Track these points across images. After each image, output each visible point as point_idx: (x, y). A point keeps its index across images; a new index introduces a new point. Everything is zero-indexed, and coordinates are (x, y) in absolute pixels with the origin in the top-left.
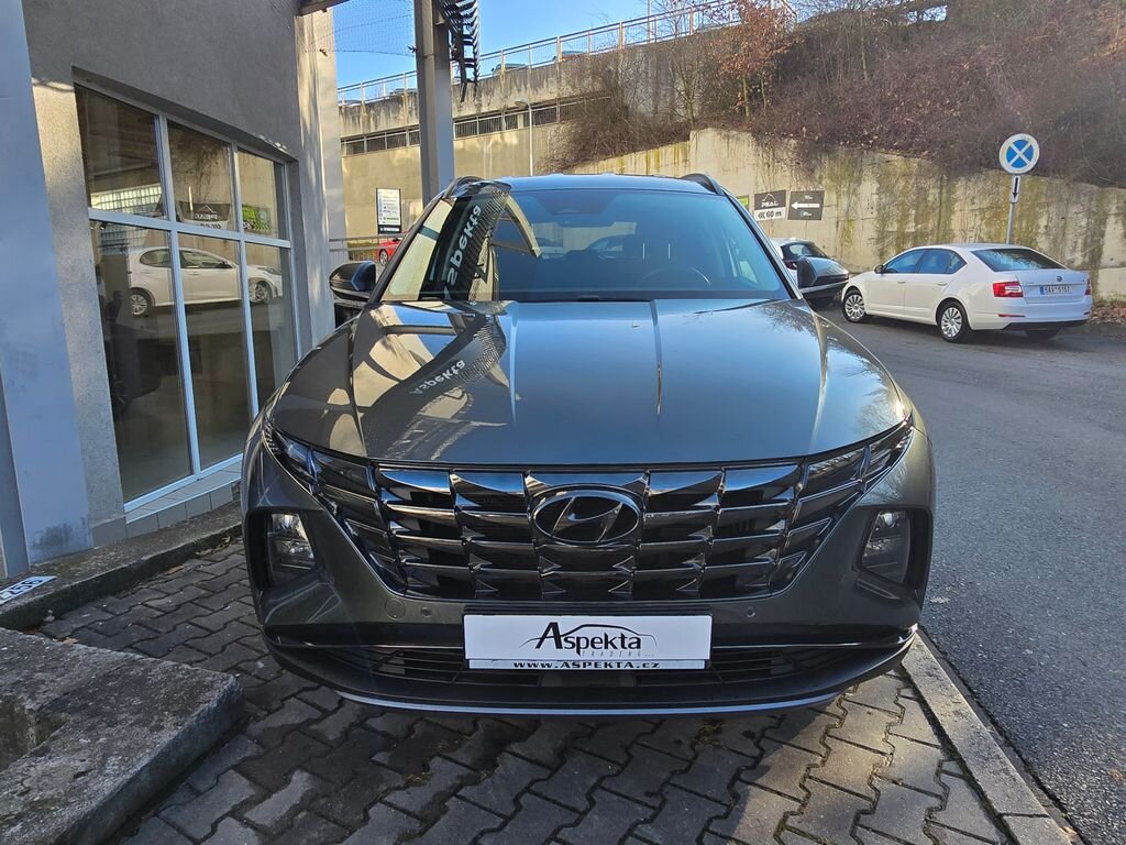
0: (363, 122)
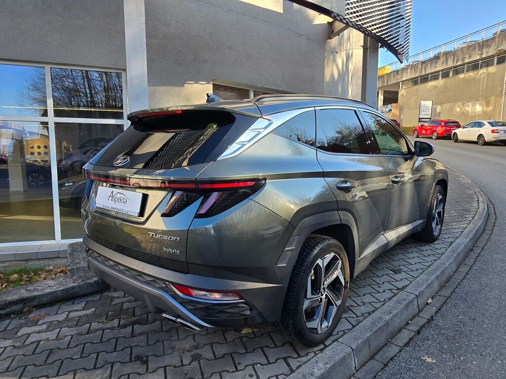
0: (419, 70)
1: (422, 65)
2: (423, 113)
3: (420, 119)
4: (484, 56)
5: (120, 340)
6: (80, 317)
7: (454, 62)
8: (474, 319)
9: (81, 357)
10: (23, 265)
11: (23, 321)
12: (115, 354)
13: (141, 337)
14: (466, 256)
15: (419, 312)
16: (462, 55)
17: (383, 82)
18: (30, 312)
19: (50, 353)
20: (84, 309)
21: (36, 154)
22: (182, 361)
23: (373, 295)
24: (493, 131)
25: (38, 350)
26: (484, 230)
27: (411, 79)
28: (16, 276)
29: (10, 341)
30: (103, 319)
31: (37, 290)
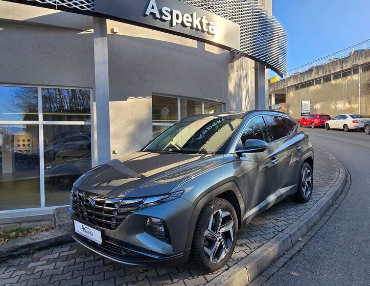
0: (299, 79)
1: (301, 76)
2: (304, 109)
3: (302, 113)
4: (344, 68)
5: (96, 268)
6: (67, 255)
7: (323, 73)
8: (328, 250)
9: (72, 279)
10: (18, 226)
11: (30, 259)
12: (94, 276)
13: (110, 266)
14: (327, 210)
15: (293, 246)
16: (329, 68)
17: (274, 88)
18: (34, 253)
19: (51, 277)
20: (69, 250)
21: (21, 146)
22: (137, 279)
23: (262, 235)
24: (354, 122)
25: (43, 276)
26: (342, 192)
27: (294, 85)
28: (14, 233)
29: (24, 271)
30: (84, 256)
31: (38, 239)
